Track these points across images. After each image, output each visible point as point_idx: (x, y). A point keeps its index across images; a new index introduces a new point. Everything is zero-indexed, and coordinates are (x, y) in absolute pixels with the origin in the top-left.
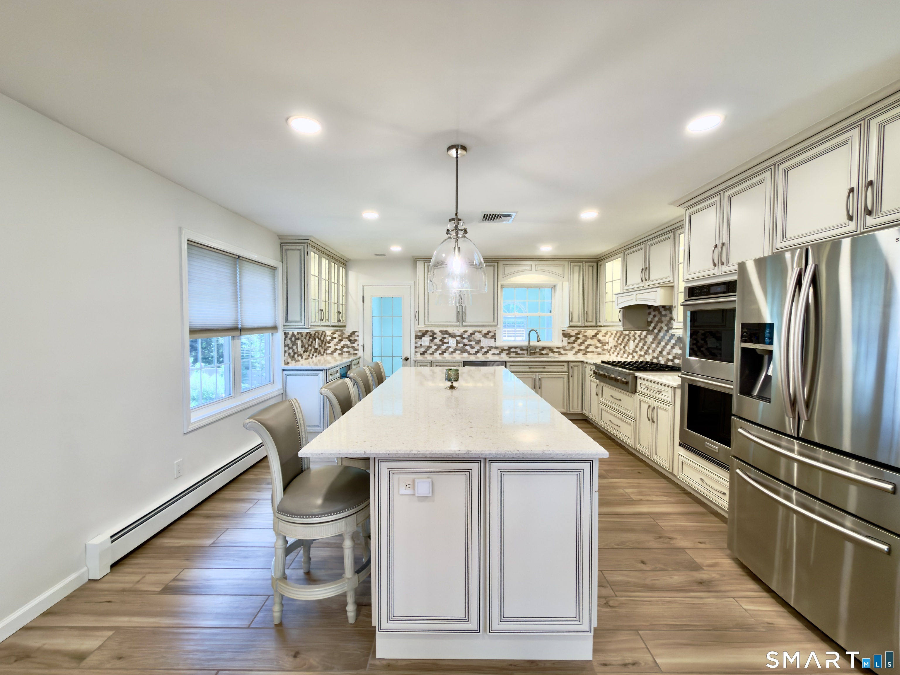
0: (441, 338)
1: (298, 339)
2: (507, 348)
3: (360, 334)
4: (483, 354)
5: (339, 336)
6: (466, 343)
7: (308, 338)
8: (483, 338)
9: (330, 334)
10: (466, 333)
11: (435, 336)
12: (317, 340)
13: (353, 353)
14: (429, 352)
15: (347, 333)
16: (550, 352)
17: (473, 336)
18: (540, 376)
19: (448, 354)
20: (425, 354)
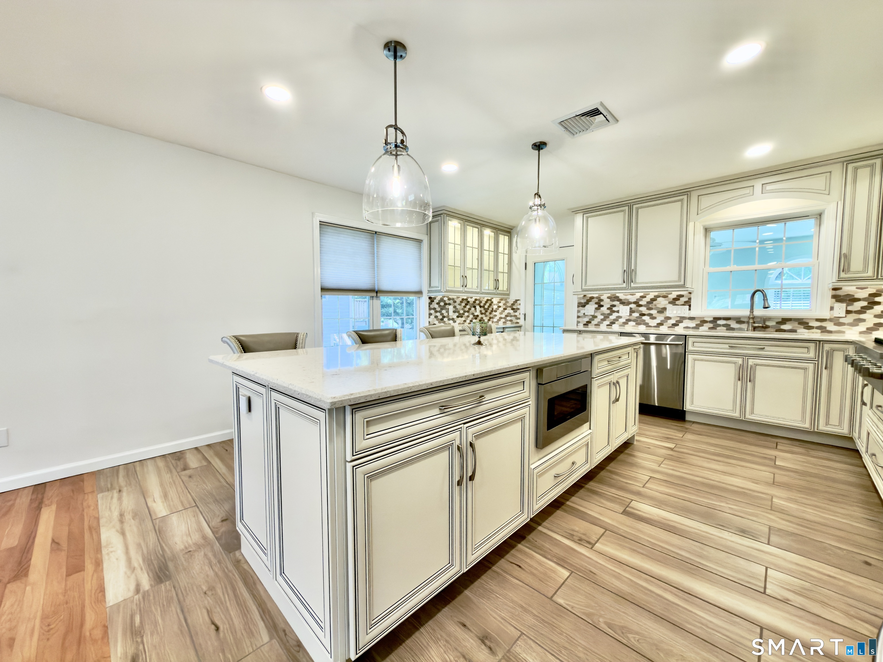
0: (609, 306)
1: (450, 304)
2: (712, 319)
3: (521, 302)
4: (669, 327)
5: (504, 304)
6: (643, 312)
7: (463, 304)
8: (671, 305)
9: (497, 303)
10: (644, 299)
11: (602, 303)
12: (478, 307)
13: (515, 322)
14: (594, 322)
15: (511, 302)
16: (801, 328)
17: (654, 302)
18: (751, 362)
19: (618, 325)
20: (589, 324)
